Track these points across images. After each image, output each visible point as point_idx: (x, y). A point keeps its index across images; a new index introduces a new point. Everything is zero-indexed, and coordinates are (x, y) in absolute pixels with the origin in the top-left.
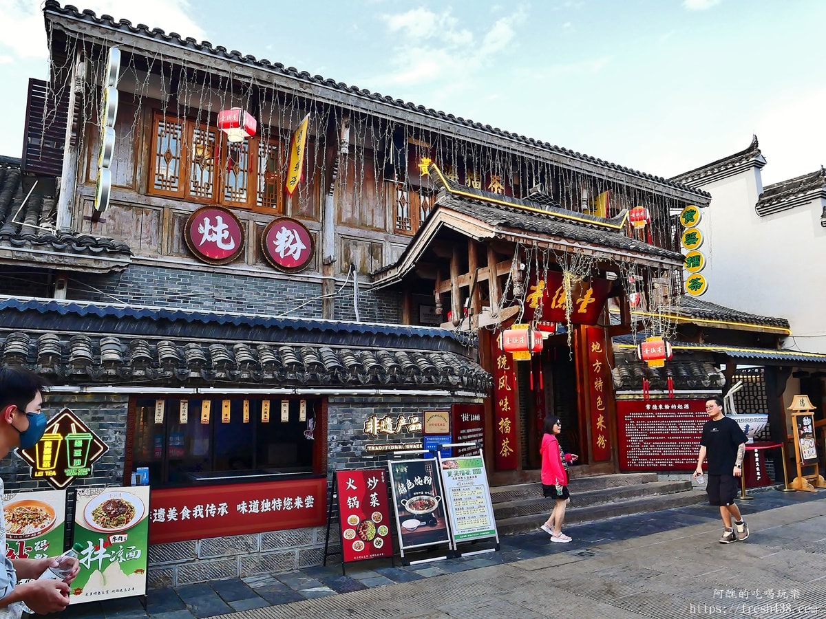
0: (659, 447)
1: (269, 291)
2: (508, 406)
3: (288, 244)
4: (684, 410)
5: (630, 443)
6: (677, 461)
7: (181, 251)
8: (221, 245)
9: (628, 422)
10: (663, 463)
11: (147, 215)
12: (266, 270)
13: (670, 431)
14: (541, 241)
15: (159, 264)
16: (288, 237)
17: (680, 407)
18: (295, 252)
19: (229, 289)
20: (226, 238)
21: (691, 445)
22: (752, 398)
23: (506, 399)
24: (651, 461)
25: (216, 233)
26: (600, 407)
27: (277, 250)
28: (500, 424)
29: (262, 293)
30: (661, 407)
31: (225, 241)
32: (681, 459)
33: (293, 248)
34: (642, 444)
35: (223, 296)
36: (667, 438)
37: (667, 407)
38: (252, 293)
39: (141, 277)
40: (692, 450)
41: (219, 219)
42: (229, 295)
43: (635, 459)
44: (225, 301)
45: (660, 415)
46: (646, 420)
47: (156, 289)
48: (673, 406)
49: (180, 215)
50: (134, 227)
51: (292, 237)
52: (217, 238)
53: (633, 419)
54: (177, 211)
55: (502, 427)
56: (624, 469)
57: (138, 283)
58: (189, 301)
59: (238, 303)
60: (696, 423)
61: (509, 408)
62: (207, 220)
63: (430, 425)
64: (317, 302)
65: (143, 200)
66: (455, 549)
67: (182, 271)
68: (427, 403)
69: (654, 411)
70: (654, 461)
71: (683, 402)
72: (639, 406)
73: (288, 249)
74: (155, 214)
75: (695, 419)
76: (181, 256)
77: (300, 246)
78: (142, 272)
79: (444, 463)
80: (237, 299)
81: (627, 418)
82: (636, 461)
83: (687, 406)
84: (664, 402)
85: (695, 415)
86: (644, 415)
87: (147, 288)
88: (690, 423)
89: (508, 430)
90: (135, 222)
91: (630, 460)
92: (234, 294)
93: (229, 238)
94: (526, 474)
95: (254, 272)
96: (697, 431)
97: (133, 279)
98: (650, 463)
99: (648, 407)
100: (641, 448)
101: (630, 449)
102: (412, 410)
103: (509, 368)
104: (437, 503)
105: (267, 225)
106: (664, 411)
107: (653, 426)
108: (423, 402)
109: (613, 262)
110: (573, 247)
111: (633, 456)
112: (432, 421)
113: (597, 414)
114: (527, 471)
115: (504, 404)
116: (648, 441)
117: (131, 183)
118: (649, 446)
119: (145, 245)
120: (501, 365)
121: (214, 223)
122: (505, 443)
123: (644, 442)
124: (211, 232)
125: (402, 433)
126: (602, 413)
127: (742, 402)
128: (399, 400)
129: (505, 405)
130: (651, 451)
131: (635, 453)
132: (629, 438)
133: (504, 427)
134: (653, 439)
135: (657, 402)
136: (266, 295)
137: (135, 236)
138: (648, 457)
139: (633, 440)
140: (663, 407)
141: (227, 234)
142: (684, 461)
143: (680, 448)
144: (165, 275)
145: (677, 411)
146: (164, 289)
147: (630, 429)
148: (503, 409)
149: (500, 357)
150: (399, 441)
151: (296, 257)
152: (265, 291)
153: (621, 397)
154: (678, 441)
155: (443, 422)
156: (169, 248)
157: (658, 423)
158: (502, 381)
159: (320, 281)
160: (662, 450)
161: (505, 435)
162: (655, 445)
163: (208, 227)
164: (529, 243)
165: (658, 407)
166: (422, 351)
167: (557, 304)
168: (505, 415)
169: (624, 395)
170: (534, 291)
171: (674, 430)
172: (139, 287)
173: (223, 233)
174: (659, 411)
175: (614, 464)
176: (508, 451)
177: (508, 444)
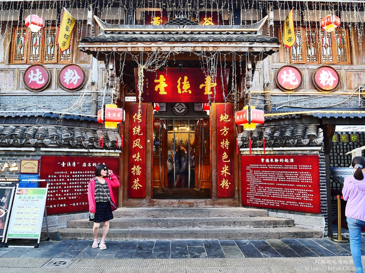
0: (270, 191)
1: (64, 102)
2: (139, 158)
3: (71, 77)
4: (290, 163)
5: (249, 187)
6: (283, 203)
7: (23, 87)
8: (38, 82)
9: (249, 171)
10: (272, 203)
11: (9, 73)
12: (62, 91)
13: (278, 180)
14: (119, 47)
15: (13, 94)
16: (71, 74)
17: (286, 160)
18: (74, 81)
19: (44, 103)
20: (40, 79)
21: (294, 191)
22: (335, 154)
23: (138, 154)
24: (263, 201)
25: (36, 77)
26: (225, 160)
27: (65, 81)
28: (132, 169)
29: (60, 103)
30: (272, 160)
31: (40, 80)
32: (285, 201)
33: (73, 79)
34: (257, 187)
35: (41, 106)
36: (275, 184)
37: (276, 160)
38: (55, 103)
39: (7, 101)
40: (294, 195)
41: (38, 70)
42: (44, 105)
43: (252, 198)
44: (42, 108)
45: (271, 167)
46: (261, 170)
47: (13, 105)
48: (281, 160)
49: (23, 71)
50: (4, 79)
51: (73, 73)
52: (36, 79)
53: (252, 169)
54: (21, 70)
55: (134, 171)
56: (245, 205)
57: (5, 104)
58: (27, 109)
59: (48, 108)
60: (299, 174)
61: (141, 160)
62: (32, 71)
63: (24, 168)
64: (89, 105)
65: (7, 67)
66: (6, 242)
67: (24, 96)
68: (24, 155)
69: (267, 164)
70: (266, 201)
71: (289, 157)
72: (256, 159)
73: (71, 79)
74: (13, 72)
75: (298, 170)
76: (23, 90)
77: (78, 77)
78: (7, 99)
79: (19, 191)
80: (48, 107)
81: (248, 168)
82: (253, 200)
83: (292, 160)
84: (274, 157)
85: (298, 167)
86: (260, 166)
87: (9, 105)
88: (295, 174)
89: (139, 173)
90: (4, 77)
91: (249, 198)
92: (47, 104)
93: (42, 78)
94: (154, 202)
95: (55, 93)
96: (299, 180)
97: (4, 102)
98: (262, 202)
99: (263, 160)
100: (257, 191)
101: (249, 191)
102: (14, 159)
103: (142, 134)
104: (4, 213)
105: (61, 69)
106: (274, 163)
107: (266, 175)
108: (20, 154)
109: (192, 53)
110: (151, 47)
111: (251, 196)
112: (25, 166)
113: (223, 165)
114: (154, 200)
115: (136, 157)
116: (262, 185)
117: (3, 60)
118: (262, 190)
119: (8, 87)
120: (136, 132)
121: (35, 72)
122: (136, 181)
123: (259, 186)
124: (34, 77)
125: (7, 172)
126: (227, 164)
127: (337, 158)
128: (4, 153)
129: (138, 158)
130: (264, 193)
131: (253, 194)
132: (249, 183)
133: (135, 171)
134: (265, 184)
135: (270, 157)
136: (62, 103)
137: (4, 83)
138: (262, 198)
139: (251, 185)
140: (274, 160)
141: (41, 76)
142: (288, 203)
143: (285, 193)
144: (17, 99)
145: (284, 163)
146: (16, 105)
147: (250, 176)
148: (135, 160)
149: (136, 127)
150: (4, 176)
151: (75, 83)
152: (62, 102)
153: (245, 153)
154: (284, 187)
155: (34, 166)
156: (18, 87)
157: (269, 173)
158: (136, 142)
159: (90, 94)
160: (271, 193)
161: (136, 177)
162: (267, 189)
163: (32, 74)
164: (110, 50)
165: (270, 161)
166: (26, 125)
167: (182, 90)
168: (137, 164)
169: (246, 151)
170: (159, 83)
171: (282, 179)
172: (6, 105)
173: (39, 76)
174: (270, 163)
175: (239, 200)
176: (138, 186)
177: (138, 182)
